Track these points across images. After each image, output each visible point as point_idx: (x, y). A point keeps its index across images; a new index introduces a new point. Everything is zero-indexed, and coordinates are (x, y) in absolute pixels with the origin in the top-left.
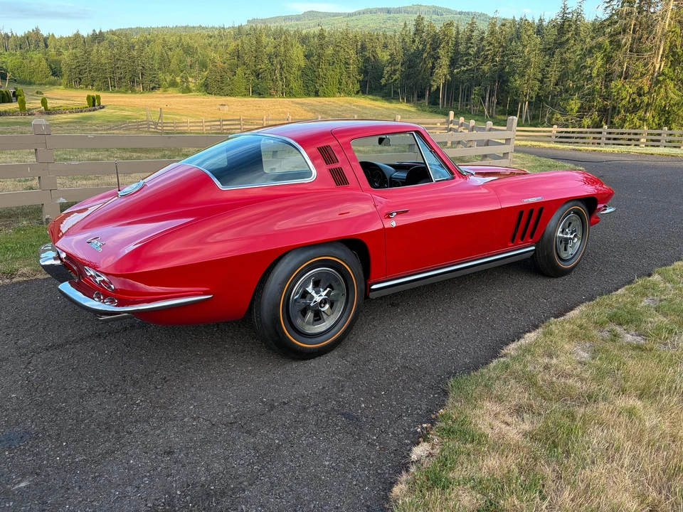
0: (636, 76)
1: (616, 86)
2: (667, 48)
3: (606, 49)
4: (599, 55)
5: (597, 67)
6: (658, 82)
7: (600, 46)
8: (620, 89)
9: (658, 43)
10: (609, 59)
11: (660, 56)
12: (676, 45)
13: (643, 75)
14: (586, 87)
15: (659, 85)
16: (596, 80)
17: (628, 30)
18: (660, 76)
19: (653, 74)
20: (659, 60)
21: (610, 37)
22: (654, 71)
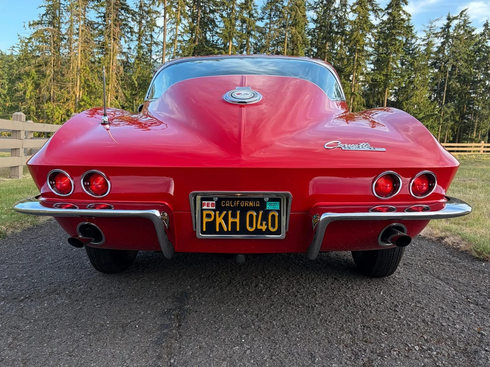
0: (62, 100)
1: (48, 107)
2: (83, 81)
3: (33, 78)
4: (29, 81)
5: (29, 90)
6: (80, 106)
7: (28, 74)
8: (52, 110)
9: (75, 76)
10: (37, 86)
11: (78, 87)
12: (88, 80)
13: (67, 100)
14: (22, 107)
15: (82, 109)
16: (29, 102)
17: (49, 64)
18: (80, 102)
19: (75, 100)
20: (78, 89)
21: (36, 67)
22: (76, 98)
